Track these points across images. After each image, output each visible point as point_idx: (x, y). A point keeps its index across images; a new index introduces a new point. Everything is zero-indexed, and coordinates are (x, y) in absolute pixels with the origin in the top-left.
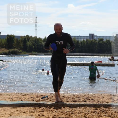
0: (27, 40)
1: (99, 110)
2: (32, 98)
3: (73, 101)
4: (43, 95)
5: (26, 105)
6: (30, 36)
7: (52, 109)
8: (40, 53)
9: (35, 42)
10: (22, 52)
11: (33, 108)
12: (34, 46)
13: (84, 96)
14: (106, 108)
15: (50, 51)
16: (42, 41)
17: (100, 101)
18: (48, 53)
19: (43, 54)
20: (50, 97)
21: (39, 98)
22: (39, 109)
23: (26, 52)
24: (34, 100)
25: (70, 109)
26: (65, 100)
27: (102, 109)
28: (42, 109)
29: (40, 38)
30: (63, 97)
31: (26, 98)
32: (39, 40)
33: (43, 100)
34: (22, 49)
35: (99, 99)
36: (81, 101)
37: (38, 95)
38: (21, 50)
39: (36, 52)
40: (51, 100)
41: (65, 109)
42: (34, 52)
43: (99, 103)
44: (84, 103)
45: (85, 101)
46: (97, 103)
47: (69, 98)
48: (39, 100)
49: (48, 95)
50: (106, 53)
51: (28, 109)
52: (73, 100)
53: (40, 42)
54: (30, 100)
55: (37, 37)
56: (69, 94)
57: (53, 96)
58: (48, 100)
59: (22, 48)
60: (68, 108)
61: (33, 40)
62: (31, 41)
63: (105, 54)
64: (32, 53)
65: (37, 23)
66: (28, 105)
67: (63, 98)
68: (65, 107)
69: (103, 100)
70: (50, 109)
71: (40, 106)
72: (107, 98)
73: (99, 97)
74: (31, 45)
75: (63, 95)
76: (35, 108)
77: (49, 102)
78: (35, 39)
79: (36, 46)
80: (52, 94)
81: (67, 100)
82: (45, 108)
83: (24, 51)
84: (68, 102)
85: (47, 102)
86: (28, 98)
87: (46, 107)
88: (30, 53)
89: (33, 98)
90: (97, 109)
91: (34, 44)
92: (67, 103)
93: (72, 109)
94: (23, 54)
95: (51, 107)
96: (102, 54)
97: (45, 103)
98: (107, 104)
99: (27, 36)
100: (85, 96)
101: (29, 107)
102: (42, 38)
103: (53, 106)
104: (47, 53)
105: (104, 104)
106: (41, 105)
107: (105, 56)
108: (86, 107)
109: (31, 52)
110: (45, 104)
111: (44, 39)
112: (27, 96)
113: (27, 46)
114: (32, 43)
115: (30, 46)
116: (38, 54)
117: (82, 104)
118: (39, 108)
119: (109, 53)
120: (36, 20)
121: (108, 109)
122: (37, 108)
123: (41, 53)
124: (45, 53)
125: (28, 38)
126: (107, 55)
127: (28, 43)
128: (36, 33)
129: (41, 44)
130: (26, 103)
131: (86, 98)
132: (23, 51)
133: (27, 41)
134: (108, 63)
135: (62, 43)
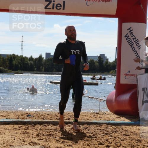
0: (13, 58)
1: (82, 127)
2: (16, 116)
3: (58, 119)
4: (28, 113)
5: (11, 123)
6: (16, 55)
7: (36, 126)
8: (25, 72)
9: (21, 61)
10: (8, 70)
11: (17, 126)
12: (20, 64)
13: (68, 114)
14: (89, 126)
16: (28, 60)
17: (83, 118)
18: (34, 72)
19: (29, 73)
20: (35, 114)
21: (24, 116)
22: (24, 127)
23: (12, 70)
24: (19, 118)
25: (55, 126)
26: (49, 118)
27: (85, 126)
28: (27, 126)
29: (26, 57)
30: (48, 114)
31: (11, 116)
32: (25, 59)
33: (28, 117)
35: (83, 117)
36: (65, 118)
37: (23, 113)
38: (7, 68)
39: (22, 71)
40: (35, 118)
41: (49, 126)
42: (20, 70)
43: (83, 121)
44: (67, 121)
45: (69, 119)
46: (81, 121)
47: (54, 116)
48: (24, 118)
49: (34, 113)
50: (91, 73)
51: (12, 127)
52: (57, 117)
53: (26, 61)
54: (15, 118)
55: (23, 56)
56: (54, 112)
57: (38, 114)
58: (32, 118)
60: (52, 125)
61: (19, 59)
62: (17, 60)
63: (89, 74)
64: (18, 72)
65: (23, 42)
66: (13, 123)
67: (47, 116)
68: (50, 124)
69: (87, 118)
70: (34, 126)
71: (24, 123)
72: (91, 116)
73: (83, 115)
74: (17, 63)
75: (48, 113)
76: (20, 125)
77: (34, 120)
78: (21, 57)
79: (21, 65)
80: (37, 112)
81: (52, 118)
82: (29, 125)
83: (11, 70)
84: (52, 119)
85: (32, 120)
86: (13, 116)
87: (31, 125)
88: (16, 72)
89: (18, 116)
90: (80, 127)
91: (20, 63)
92: (52, 121)
93: (56, 126)
94: (9, 73)
95: (36, 125)
96: (86, 74)
97: (29, 120)
98: (90, 121)
99: (14, 55)
100: (70, 113)
101: (13, 125)
102: (28, 57)
103: (38, 124)
104: (33, 72)
105: (87, 122)
106: (26, 122)
107: (89, 75)
108: (69, 125)
109: (17, 70)
110: (30, 122)
111: (30, 58)
112: (12, 114)
113: (13, 64)
114: (18, 62)
115: (15, 64)
116: (24, 72)
117: (66, 122)
118: (23, 125)
119: (93, 73)
120: (22, 39)
121: (90, 126)
122: (21, 126)
123: (27, 72)
124: (31, 72)
125: (14, 57)
126: (91, 74)
127: (14, 62)
128: (22, 52)
129: (27, 62)
130: (11, 120)
131: (70, 116)
133: (13, 60)
134: (91, 82)
135: (78, 52)
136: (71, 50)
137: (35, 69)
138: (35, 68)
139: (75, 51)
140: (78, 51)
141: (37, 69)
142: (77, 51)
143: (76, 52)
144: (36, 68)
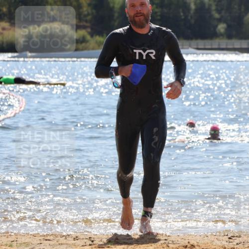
10: (88, 37)
15: (222, 31)
18: (215, 43)
19: (190, 46)
34: (88, 24)
38: (84, 27)
59: (86, 21)
94: (93, 49)
104: (208, 43)
124: (201, 43)
132: (92, 36)
135: (152, 55)
136: (135, 51)
137: (221, 27)
138: (220, 20)
139: (144, 52)
140: (152, 53)
141: (226, 30)
142: (149, 53)
143: (148, 55)
144: (225, 22)
